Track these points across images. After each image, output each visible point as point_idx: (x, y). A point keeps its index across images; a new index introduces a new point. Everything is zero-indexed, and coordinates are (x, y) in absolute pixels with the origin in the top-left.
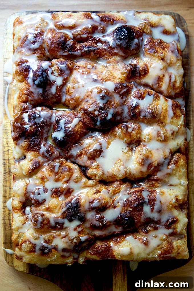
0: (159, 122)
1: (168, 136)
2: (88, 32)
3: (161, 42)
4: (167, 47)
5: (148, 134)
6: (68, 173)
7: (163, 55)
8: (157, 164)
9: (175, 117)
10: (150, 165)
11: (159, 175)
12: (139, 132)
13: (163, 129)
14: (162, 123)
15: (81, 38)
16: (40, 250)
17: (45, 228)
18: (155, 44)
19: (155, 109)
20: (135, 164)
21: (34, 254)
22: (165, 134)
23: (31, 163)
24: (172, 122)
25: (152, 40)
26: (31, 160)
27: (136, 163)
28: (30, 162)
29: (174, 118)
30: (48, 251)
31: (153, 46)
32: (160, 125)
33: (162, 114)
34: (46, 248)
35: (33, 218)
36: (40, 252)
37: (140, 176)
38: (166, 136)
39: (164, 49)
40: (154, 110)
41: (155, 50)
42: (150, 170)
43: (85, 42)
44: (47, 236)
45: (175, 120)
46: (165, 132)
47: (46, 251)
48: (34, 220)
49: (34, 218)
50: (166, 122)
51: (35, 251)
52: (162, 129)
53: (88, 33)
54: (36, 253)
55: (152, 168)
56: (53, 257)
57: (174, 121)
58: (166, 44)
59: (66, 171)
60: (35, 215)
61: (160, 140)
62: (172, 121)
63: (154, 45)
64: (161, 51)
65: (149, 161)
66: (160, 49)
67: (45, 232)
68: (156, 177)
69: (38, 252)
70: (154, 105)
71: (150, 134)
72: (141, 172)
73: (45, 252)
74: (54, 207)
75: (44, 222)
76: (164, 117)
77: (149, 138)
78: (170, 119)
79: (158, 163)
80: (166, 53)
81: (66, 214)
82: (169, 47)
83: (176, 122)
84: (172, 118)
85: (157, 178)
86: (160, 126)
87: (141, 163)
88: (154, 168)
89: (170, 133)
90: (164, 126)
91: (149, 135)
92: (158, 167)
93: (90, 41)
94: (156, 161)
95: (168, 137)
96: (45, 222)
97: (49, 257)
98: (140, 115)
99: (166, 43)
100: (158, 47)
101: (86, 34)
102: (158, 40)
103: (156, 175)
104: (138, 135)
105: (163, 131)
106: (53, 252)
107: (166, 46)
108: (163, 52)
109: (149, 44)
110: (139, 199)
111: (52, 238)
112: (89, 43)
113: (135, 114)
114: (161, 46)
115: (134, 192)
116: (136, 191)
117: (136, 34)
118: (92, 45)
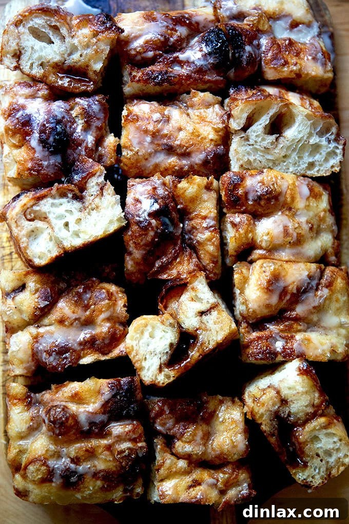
0: (284, 208)
1: (303, 233)
2: (155, 47)
3: (291, 43)
4: (304, 51)
5: (267, 232)
7: (298, 66)
8: (297, 289)
9: (313, 197)
10: (284, 291)
11: (300, 310)
12: (250, 229)
13: (293, 221)
14: (290, 209)
15: (143, 58)
16: (62, 477)
17: (69, 434)
18: (280, 49)
19: (273, 184)
20: (255, 292)
21: (51, 485)
22: (297, 231)
23: (37, 295)
24: (309, 206)
25: (274, 41)
26: (37, 291)
27: (258, 289)
28: (34, 294)
29: (311, 198)
30: (76, 479)
31: (278, 53)
32: (287, 213)
33: (289, 192)
34: (74, 473)
35: (46, 416)
36: (61, 481)
37: (266, 312)
38: (300, 233)
39: (298, 55)
40: (272, 186)
41: (283, 61)
42: (285, 301)
43: (150, 65)
44: (75, 449)
45: (313, 203)
46: (297, 225)
47: (73, 479)
48: (49, 419)
49: (48, 416)
50: (297, 207)
51: (51, 481)
52: (291, 221)
53: (154, 49)
54: (53, 484)
55: (288, 297)
56: (86, 489)
57: (311, 204)
58: (300, 45)
59: (103, 299)
60: (50, 410)
61: (290, 243)
62: (308, 204)
63: (280, 51)
64: (294, 60)
65: (282, 284)
66: (291, 57)
67: (70, 442)
68: (294, 314)
69: (57, 481)
70: (272, 178)
71: (271, 232)
72: (268, 306)
73: (71, 481)
74: (86, 392)
75: (67, 422)
76: (293, 199)
77: (269, 239)
78: (305, 201)
79: (297, 286)
80: (302, 62)
81: (109, 405)
82: (307, 50)
83: (315, 205)
84: (308, 199)
85: (297, 315)
86: (287, 215)
87: (267, 288)
88: (291, 297)
89: (306, 227)
90: (294, 215)
91: (268, 234)
92: (299, 295)
93: (160, 62)
94: (294, 282)
95: (303, 236)
96: (69, 422)
97: (79, 491)
98: (247, 199)
99: (299, 43)
100: (287, 53)
101: (151, 51)
102: (285, 40)
103: (294, 310)
104: (250, 235)
105: (294, 225)
106: (86, 479)
107: (301, 49)
108: (297, 61)
109: (270, 50)
110: (263, 352)
111: (82, 453)
112: (159, 67)
113: (238, 198)
114: (292, 50)
115: (254, 340)
116: (259, 338)
117: (245, 38)
118: (165, 69)
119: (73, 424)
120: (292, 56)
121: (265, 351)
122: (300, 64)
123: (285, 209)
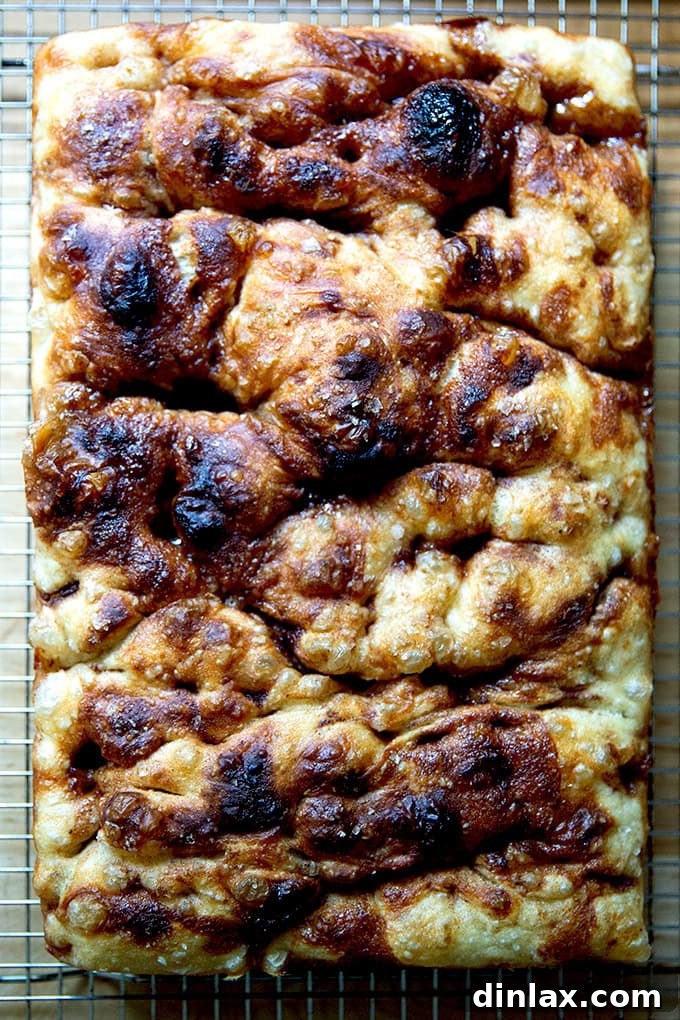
0: (557, 461)
1: (589, 514)
2: (311, 104)
3: (580, 149)
4: (600, 171)
5: (517, 508)
6: (227, 647)
9: (617, 445)
12: (483, 500)
13: (572, 489)
14: (569, 466)
17: (147, 846)
18: (554, 159)
19: (544, 413)
20: (469, 619)
21: (112, 938)
22: (578, 509)
23: (97, 607)
24: (606, 462)
25: (544, 141)
26: (98, 598)
27: (475, 616)
28: (93, 603)
31: (547, 167)
32: (562, 473)
33: (571, 431)
35: (106, 808)
38: (583, 515)
39: (587, 176)
40: (540, 417)
41: (554, 182)
43: (297, 145)
44: (157, 874)
45: (616, 457)
46: (578, 499)
48: (110, 816)
50: (582, 463)
51: (112, 930)
52: (568, 488)
56: (176, 948)
57: (612, 459)
58: (596, 156)
59: (221, 643)
60: (112, 800)
61: (561, 530)
63: (552, 163)
64: (578, 185)
66: (572, 178)
68: (541, 667)
71: (527, 507)
74: (179, 771)
75: (144, 823)
76: (577, 446)
77: (522, 522)
80: (594, 193)
81: (219, 796)
83: (619, 461)
85: (547, 670)
86: (560, 477)
87: (491, 615)
89: (595, 503)
90: (574, 480)
91: (521, 511)
93: (317, 140)
95: (587, 521)
97: (162, 951)
98: (490, 437)
100: (566, 168)
101: (302, 112)
102: (568, 141)
103: (542, 660)
104: (481, 512)
105: (572, 498)
106: (174, 932)
107: (596, 166)
108: (583, 188)
109: (532, 157)
110: (477, 746)
111: (171, 883)
112: (312, 151)
113: (474, 432)
114: (578, 164)
115: (461, 723)
116: (470, 719)
117: (486, 119)
118: (324, 156)
119: (153, 827)
120: (575, 175)
121: (481, 743)
122: (589, 196)
123: (559, 464)
